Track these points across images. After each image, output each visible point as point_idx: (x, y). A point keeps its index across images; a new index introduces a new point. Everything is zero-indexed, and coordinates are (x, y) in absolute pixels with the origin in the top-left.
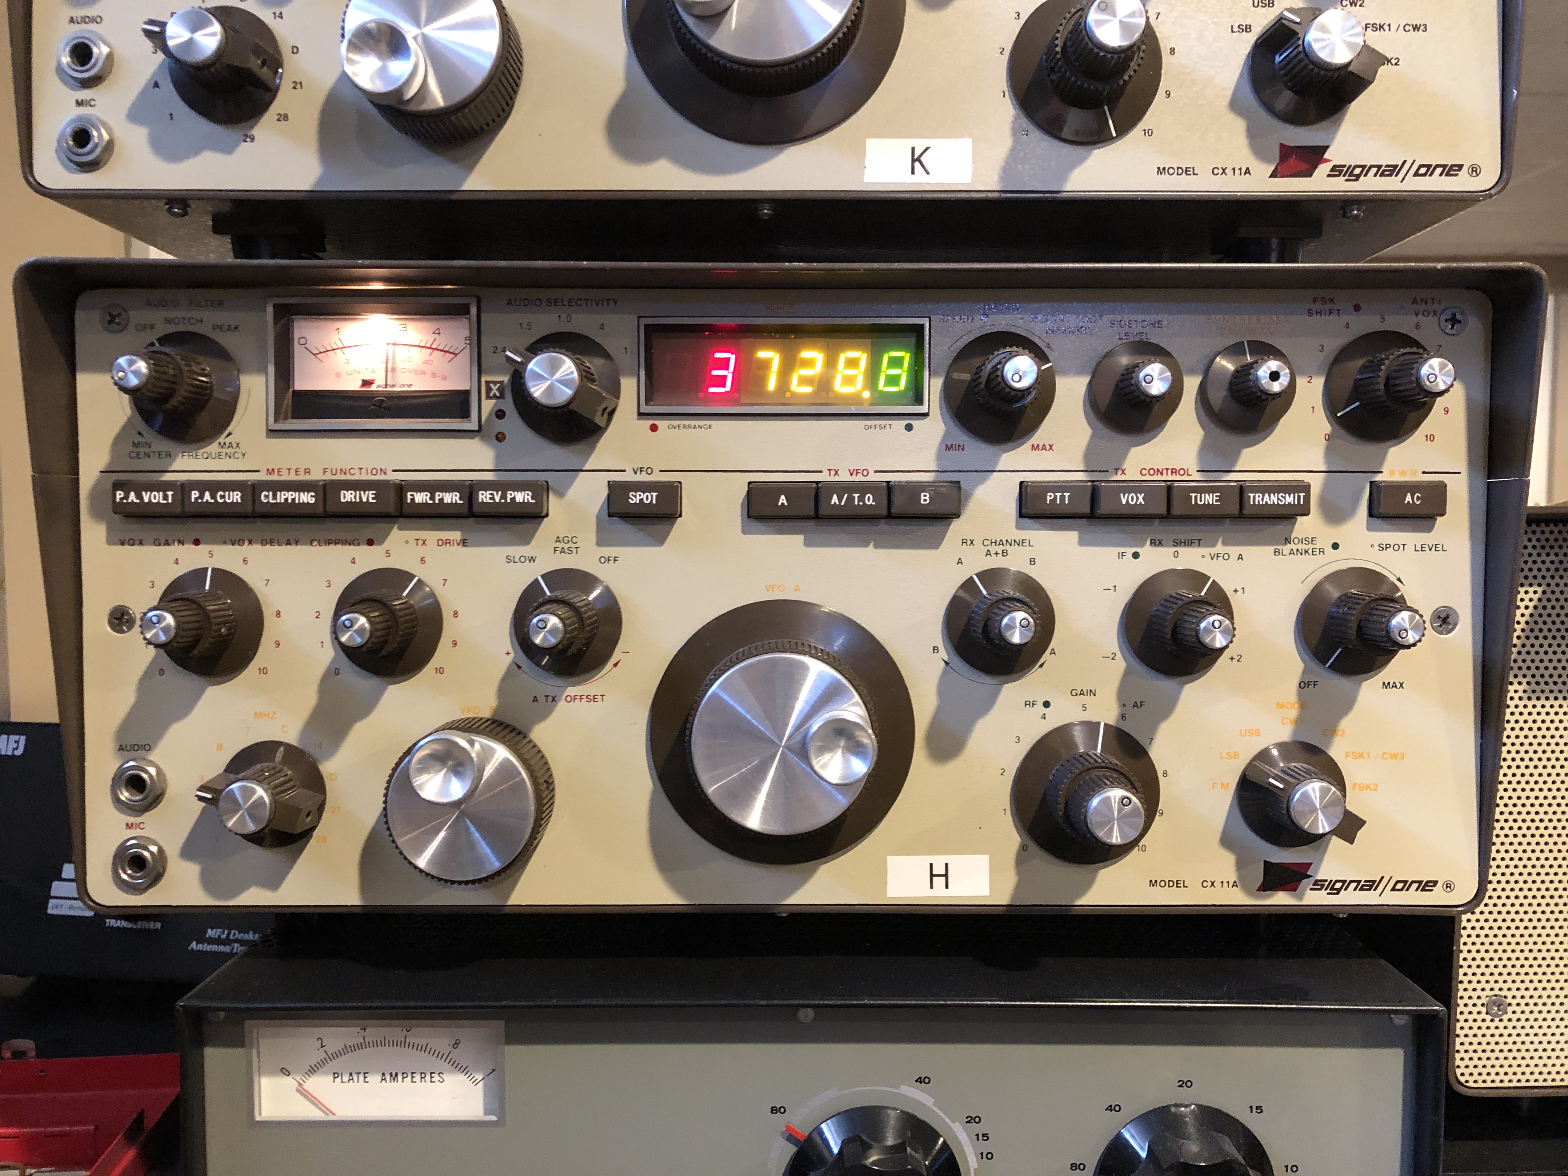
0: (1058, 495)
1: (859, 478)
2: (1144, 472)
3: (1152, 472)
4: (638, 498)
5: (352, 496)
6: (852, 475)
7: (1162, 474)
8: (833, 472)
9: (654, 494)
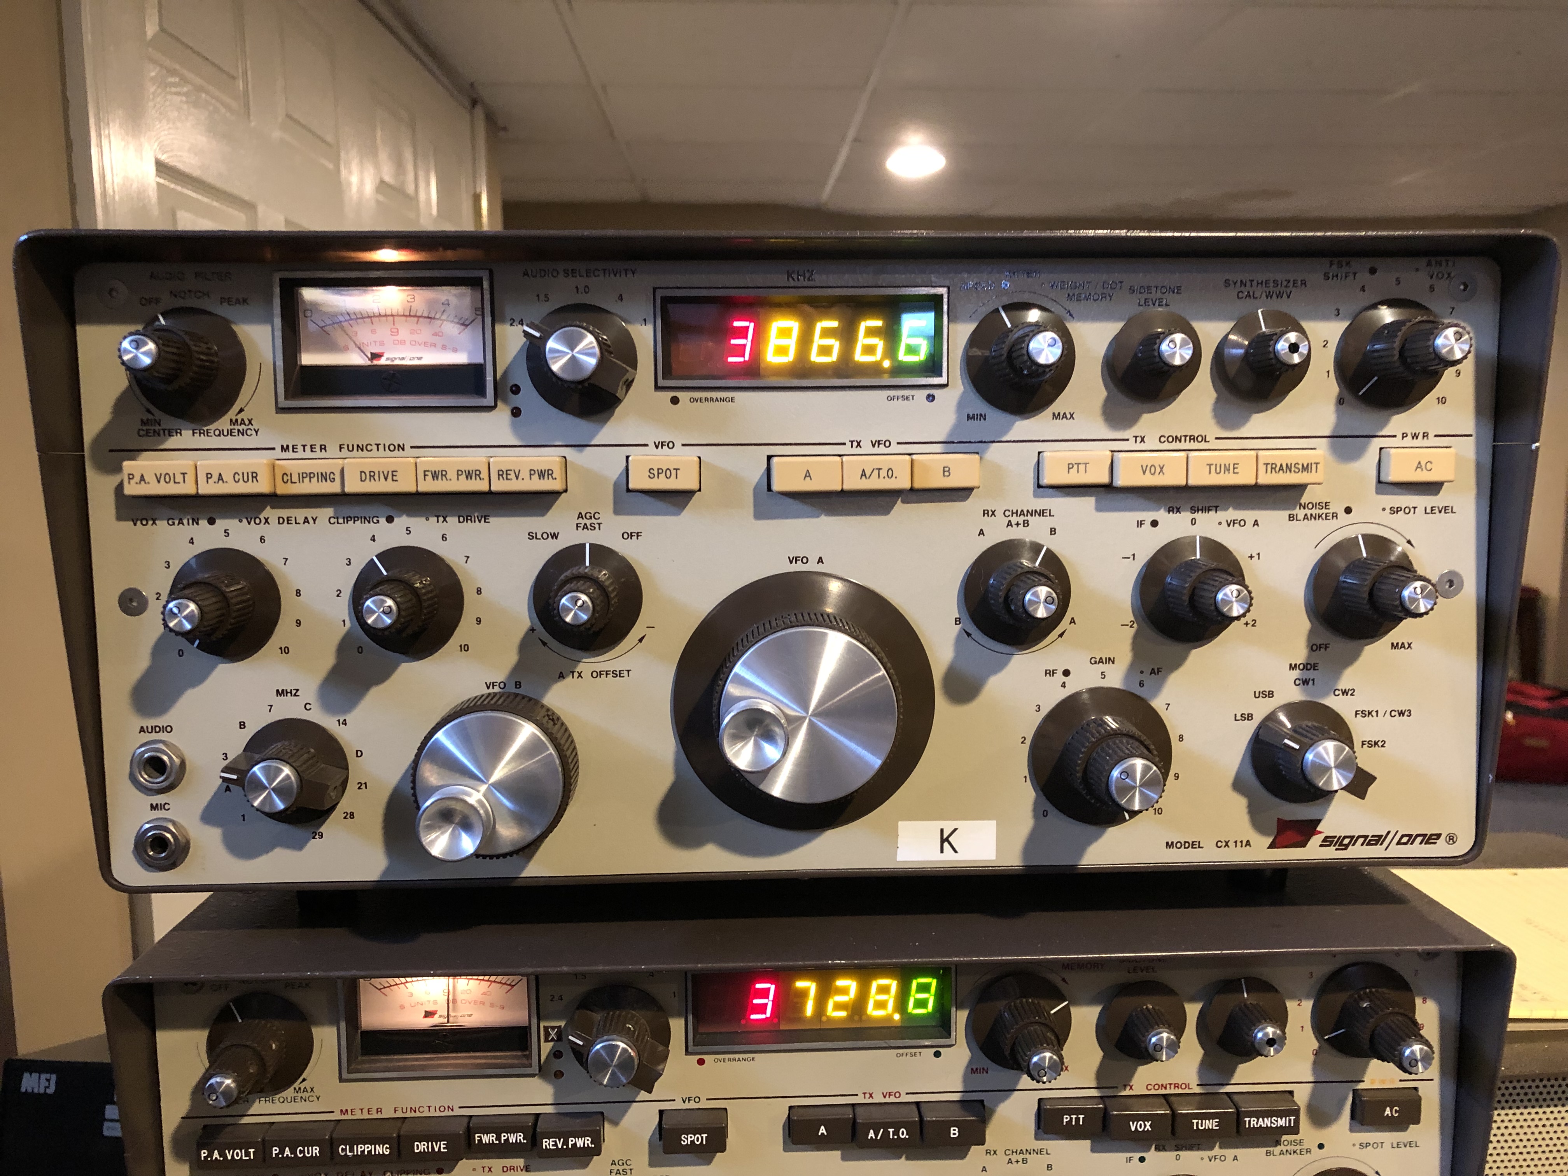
0: (1074, 1117)
1: (892, 1099)
2: (1149, 1087)
3: (1157, 1087)
4: (690, 1139)
5: (425, 1147)
6: (885, 1097)
7: (1166, 1088)
8: (867, 1096)
9: (704, 1136)
